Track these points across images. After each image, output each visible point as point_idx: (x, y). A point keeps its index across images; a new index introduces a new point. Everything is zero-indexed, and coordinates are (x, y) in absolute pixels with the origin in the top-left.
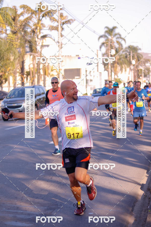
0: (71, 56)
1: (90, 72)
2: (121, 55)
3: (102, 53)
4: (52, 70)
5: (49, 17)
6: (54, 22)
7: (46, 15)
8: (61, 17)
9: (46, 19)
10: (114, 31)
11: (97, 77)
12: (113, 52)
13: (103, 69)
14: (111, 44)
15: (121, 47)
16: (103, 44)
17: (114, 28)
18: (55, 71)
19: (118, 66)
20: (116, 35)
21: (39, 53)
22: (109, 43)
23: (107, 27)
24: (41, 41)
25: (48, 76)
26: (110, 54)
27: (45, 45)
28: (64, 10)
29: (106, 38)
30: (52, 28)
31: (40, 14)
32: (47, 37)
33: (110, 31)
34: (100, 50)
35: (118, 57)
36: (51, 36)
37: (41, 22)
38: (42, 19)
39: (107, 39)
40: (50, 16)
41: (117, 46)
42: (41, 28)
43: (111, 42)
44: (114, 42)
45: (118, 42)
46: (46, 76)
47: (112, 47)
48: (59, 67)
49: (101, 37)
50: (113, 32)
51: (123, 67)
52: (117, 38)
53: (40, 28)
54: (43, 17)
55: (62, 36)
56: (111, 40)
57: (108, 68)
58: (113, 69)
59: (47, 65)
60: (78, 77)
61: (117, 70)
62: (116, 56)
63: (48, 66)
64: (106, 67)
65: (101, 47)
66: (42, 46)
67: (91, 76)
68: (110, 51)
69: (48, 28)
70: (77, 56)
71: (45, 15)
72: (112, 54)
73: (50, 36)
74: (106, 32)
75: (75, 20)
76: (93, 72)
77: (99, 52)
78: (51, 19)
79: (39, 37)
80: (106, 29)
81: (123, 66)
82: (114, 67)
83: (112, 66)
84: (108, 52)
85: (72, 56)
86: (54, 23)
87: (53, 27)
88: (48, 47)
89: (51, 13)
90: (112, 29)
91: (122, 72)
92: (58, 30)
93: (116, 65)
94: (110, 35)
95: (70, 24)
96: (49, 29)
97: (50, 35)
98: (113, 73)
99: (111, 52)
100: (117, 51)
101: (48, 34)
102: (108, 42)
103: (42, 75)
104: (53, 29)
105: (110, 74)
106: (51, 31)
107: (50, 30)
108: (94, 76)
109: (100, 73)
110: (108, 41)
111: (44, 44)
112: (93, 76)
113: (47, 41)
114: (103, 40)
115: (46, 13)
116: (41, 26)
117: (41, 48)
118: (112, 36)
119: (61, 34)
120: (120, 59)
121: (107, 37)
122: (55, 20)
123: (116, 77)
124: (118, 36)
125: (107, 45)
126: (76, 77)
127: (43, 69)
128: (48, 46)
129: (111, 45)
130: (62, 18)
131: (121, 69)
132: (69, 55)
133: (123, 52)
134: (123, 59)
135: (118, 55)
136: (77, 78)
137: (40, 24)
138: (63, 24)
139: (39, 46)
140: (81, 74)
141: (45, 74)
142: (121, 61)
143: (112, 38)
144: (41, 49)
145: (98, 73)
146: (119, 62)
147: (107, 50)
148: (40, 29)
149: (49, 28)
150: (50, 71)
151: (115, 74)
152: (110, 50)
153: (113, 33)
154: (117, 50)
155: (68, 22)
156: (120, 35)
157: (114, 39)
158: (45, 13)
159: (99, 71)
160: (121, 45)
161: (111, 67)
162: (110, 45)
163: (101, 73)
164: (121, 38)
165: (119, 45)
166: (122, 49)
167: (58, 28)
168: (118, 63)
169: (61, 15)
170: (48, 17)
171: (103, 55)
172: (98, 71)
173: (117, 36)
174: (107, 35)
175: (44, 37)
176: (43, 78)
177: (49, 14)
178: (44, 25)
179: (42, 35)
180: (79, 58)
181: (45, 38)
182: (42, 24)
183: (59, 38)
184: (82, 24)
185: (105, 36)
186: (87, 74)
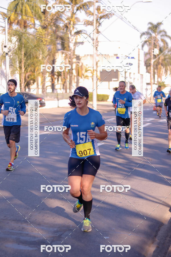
0: (108, 55)
1: (130, 73)
2: (166, 55)
3: (144, 52)
4: (86, 71)
5: (85, 11)
6: (90, 16)
7: (81, 8)
8: (98, 11)
9: (81, 12)
10: (159, 28)
11: (138, 79)
12: (156, 51)
13: (145, 70)
14: (155, 42)
15: (166, 46)
16: (146, 42)
17: (159, 24)
18: (90, 71)
19: (162, 67)
20: (161, 32)
21: (72, 51)
22: (153, 42)
23: (150, 23)
24: (75, 37)
25: (81, 78)
26: (152, 53)
27: (79, 42)
28: (100, 2)
29: (149, 36)
30: (88, 23)
32: (82, 32)
33: (155, 27)
34: (142, 49)
35: (162, 57)
36: (86, 32)
37: (75, 16)
38: (76, 12)
40: (85, 9)
41: (161, 44)
42: (75, 23)
43: (155, 40)
44: (158, 40)
45: (163, 41)
46: (80, 78)
47: (156, 46)
48: (93, 68)
49: (143, 34)
50: (157, 28)
51: (167, 69)
52: (161, 36)
53: (73, 23)
54: (77, 10)
55: (98, 32)
56: (156, 38)
58: (156, 71)
59: (80, 65)
60: (115, 79)
61: (161, 72)
62: (160, 56)
63: (82, 66)
64: (149, 68)
65: (143, 46)
66: (76, 43)
67: (131, 78)
68: (152, 50)
69: (83, 23)
70: (115, 55)
71: (79, 8)
72: (155, 54)
73: (85, 33)
74: (149, 28)
75: (114, 14)
76: (133, 74)
77: (141, 51)
78: (86, 13)
79: (73, 33)
80: (150, 26)
82: (157, 69)
83: (155, 67)
84: (150, 51)
85: (109, 55)
86: (90, 17)
87: (88, 21)
88: (83, 45)
89: (87, 5)
90: (156, 25)
91: (166, 74)
92: (93, 25)
93: (160, 66)
94: (154, 32)
95: (109, 19)
96: (85, 24)
97: (85, 30)
98: (156, 76)
99: (153, 52)
101: (83, 30)
102: (150, 40)
103: (74, 76)
105: (152, 76)
106: (86, 26)
107: (85, 25)
108: (134, 79)
109: (141, 75)
110: (151, 38)
111: (78, 41)
112: (133, 79)
113: (80, 38)
114: (145, 38)
115: (81, 6)
116: (75, 20)
117: (74, 45)
118: (156, 34)
119: (97, 30)
120: (165, 59)
121: (151, 34)
122: (91, 13)
123: (159, 80)
124: (163, 33)
125: (150, 43)
126: (113, 79)
127: (76, 69)
128: (82, 43)
129: (155, 43)
130: (100, 12)
131: (166, 71)
132: (107, 54)
133: (168, 52)
134: (167, 60)
135: (163, 54)
136: (114, 81)
137: (73, 18)
138: (101, 18)
139: (72, 43)
140: (119, 76)
141: (78, 74)
142: (166, 62)
143: (156, 35)
144: (74, 47)
145: (139, 75)
146: (163, 63)
147: (150, 49)
148: (74, 24)
149: (84, 23)
150: (84, 72)
151: (159, 76)
152: (153, 49)
153: (158, 30)
154: (162, 50)
155: (106, 16)
156: (165, 32)
157: (159, 37)
158: (80, 6)
159: (141, 73)
160: (167, 44)
161: (154, 69)
162: (153, 43)
163: (142, 75)
164: (166, 36)
165: (164, 43)
166: (167, 48)
167: (93, 22)
168: (162, 65)
169: (98, 9)
170: (83, 10)
171: (146, 54)
172: (139, 73)
173: (161, 34)
174: (150, 32)
175: (78, 33)
176: (76, 80)
177: (85, 7)
178: (79, 19)
179: (75, 31)
180: (118, 58)
181: (79, 34)
182: (76, 18)
183: (94, 35)
184: (121, 19)
185: (148, 33)
186: (127, 76)
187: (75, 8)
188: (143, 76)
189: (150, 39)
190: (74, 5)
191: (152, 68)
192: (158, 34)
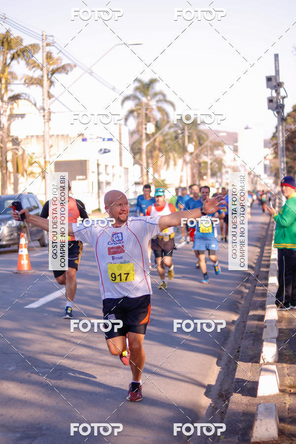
0: (68, 135)
1: (106, 166)
2: (167, 134)
3: (129, 130)
4: (31, 164)
5: (25, 60)
6: (34, 69)
7: (19, 55)
8: (49, 60)
9: (18, 63)
10: (153, 88)
11: (120, 176)
12: (151, 128)
13: (132, 160)
14: (148, 112)
15: (165, 116)
16: (131, 112)
17: (152, 82)
18: (35, 165)
19: (161, 155)
20: (155, 95)
21: (5, 130)
22: (143, 111)
23: (137, 80)
24: (10, 106)
25: (23, 175)
26: (144, 131)
27: (16, 115)
28: (53, 46)
29: (136, 101)
30: (31, 82)
31: (7, 54)
32: (22, 98)
33: (145, 87)
34: (126, 124)
35: (159, 138)
36: (29, 97)
37: (8, 70)
38: (10, 64)
39: (140, 104)
40: (26, 58)
41: (158, 116)
42: (9, 81)
43: (147, 109)
44: (152, 109)
45: (160, 110)
46: (20, 176)
47: (150, 118)
48: (45, 158)
49: (127, 98)
50: (150, 89)
51: (169, 158)
52: (158, 101)
53: (6, 81)
54: (13, 58)
55: (50, 96)
56: (147, 104)
57: (141, 159)
58: (150, 161)
59: (20, 152)
60: (81, 177)
61: (159, 163)
62: (157, 135)
63: (23, 155)
64: (137, 157)
65: (126, 119)
66: (12, 117)
67: (108, 174)
68: (144, 126)
69: (23, 82)
70: (79, 135)
71: (16, 55)
72: (149, 132)
73: (27, 98)
74: (137, 89)
75: (75, 66)
76: (112, 167)
77: (123, 127)
78: (28, 64)
79: (6, 98)
80: (137, 84)
81: (171, 155)
82: (152, 157)
83: (149, 154)
84: (140, 127)
85: (70, 136)
86: (34, 71)
87: (32, 78)
88: (24, 119)
89: (29, 51)
90: (148, 83)
91: (168, 166)
92: (42, 86)
93: (157, 152)
94: (145, 95)
95: (67, 74)
96: (25, 83)
97: (26, 94)
98: (151, 170)
99: (146, 129)
100: (158, 127)
101: (22, 93)
102: (140, 109)
103: (10, 173)
104: (32, 84)
105: (145, 171)
106: (28, 86)
107: (26, 85)
108: (113, 176)
109: (125, 168)
110: (141, 106)
111: (15, 112)
112: (111, 175)
113: (20, 107)
114: (130, 105)
115: (19, 52)
116: (9, 77)
117: (9, 120)
118: (149, 98)
119: (49, 92)
120: (164, 142)
121: (139, 99)
122: (36, 64)
123: (156, 176)
124: (160, 97)
125: (139, 114)
126: (78, 177)
127: (13, 162)
128: (23, 116)
129: (146, 114)
130: (51, 62)
131: (167, 162)
133: (170, 128)
134: (169, 142)
135: (161, 133)
136: (79, 179)
137: (6, 74)
138: (53, 72)
139: (5, 116)
140: (88, 171)
141: (17, 170)
142: (166, 145)
143: (148, 100)
144: (9, 122)
145: (122, 169)
146: (162, 147)
147: (139, 124)
148: (7, 83)
149: (25, 81)
150: (26, 165)
151: (156, 170)
152: (146, 125)
153: (151, 92)
154: (159, 124)
155: (63, 69)
156: (164, 95)
157: (153, 103)
158: (17, 52)
159: (124, 165)
160: (167, 114)
161: (147, 158)
162: (144, 114)
163: (127, 169)
164: (166, 101)
165: (162, 114)
166: (168, 122)
167: (43, 80)
168: (160, 150)
169: (49, 57)
170: (22, 59)
171: (132, 134)
172: (121, 165)
173: (157, 98)
174: (138, 94)
175: (15, 98)
176: (12, 180)
177: (25, 54)
178: (15, 74)
179: (10, 94)
180: (84, 140)
181: (17, 101)
182: (11, 73)
183: (45, 101)
184: (90, 73)
185: (134, 97)
186: (101, 171)
187: (9, 56)
188: (129, 170)
189: (139, 107)
190: (6, 52)
191: (144, 156)
192: (151, 99)
